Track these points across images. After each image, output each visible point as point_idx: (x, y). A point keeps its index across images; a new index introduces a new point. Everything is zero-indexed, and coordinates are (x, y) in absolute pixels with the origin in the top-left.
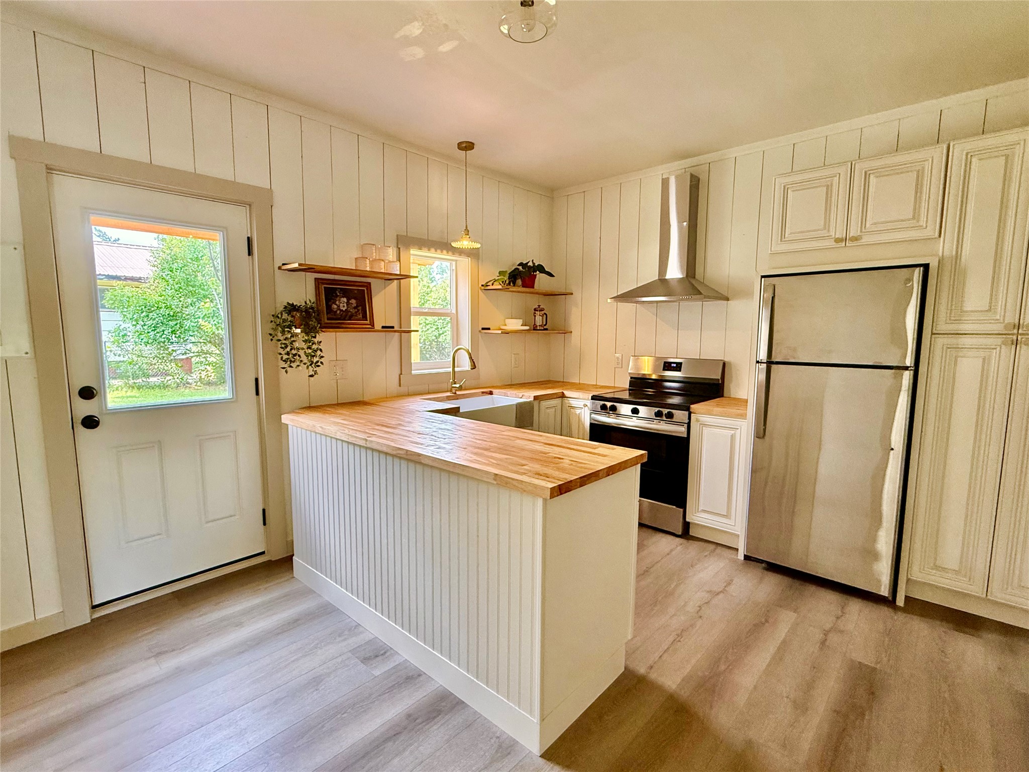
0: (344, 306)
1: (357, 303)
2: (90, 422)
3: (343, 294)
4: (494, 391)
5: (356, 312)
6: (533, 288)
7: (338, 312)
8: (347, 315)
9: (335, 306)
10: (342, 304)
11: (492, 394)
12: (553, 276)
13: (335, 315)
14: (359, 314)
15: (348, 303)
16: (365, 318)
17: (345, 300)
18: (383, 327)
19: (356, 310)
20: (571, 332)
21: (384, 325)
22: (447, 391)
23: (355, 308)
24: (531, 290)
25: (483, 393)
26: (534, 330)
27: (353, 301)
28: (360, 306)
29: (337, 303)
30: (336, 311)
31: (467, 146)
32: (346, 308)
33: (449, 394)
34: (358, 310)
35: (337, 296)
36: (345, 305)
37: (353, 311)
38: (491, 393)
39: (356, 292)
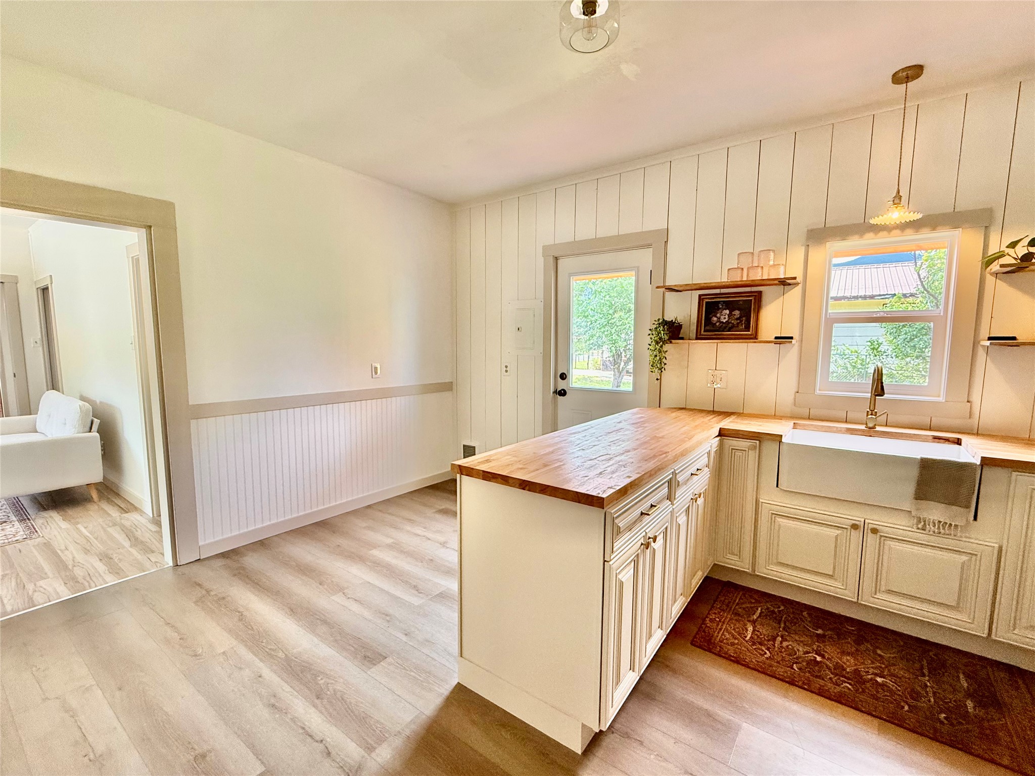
0: (725, 318)
1: (741, 314)
2: (563, 393)
3: (726, 306)
4: (965, 439)
5: (738, 324)
7: (718, 324)
8: (727, 327)
9: (715, 319)
10: (724, 316)
11: (960, 444)
13: (713, 327)
14: (742, 324)
15: (730, 315)
16: (747, 328)
17: (727, 312)
19: (738, 321)
22: (862, 424)
23: (737, 319)
25: (935, 438)
27: (737, 313)
28: (744, 317)
29: (718, 315)
30: (716, 323)
31: (910, 74)
32: (727, 320)
33: (863, 427)
34: (741, 321)
35: (719, 309)
36: (727, 316)
37: (735, 322)
38: (958, 442)
39: (741, 303)
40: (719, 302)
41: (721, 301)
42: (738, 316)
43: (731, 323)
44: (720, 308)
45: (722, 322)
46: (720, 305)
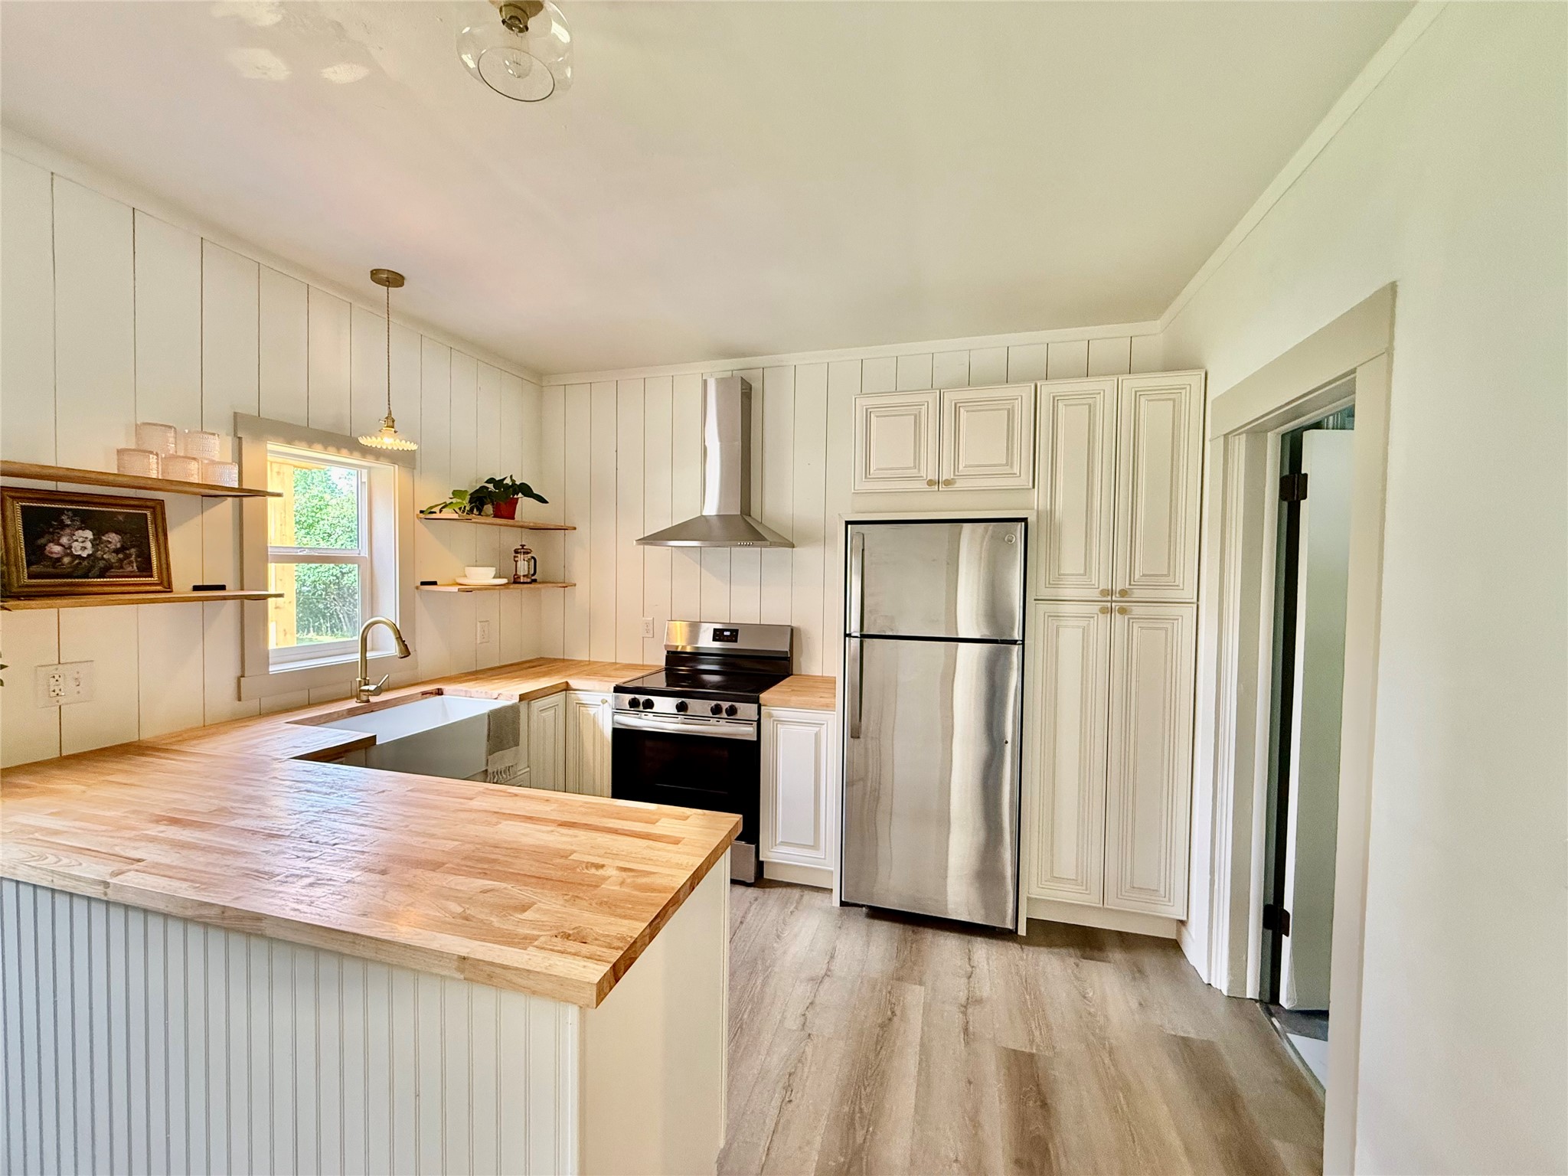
0: (85, 548)
1: (123, 541)
3: (82, 522)
4: (445, 688)
5: (121, 561)
6: (514, 519)
7: (66, 560)
8: (93, 567)
9: (57, 549)
10: (79, 542)
11: (442, 694)
12: (545, 502)
13: (54, 567)
14: (132, 562)
15: (96, 542)
16: (145, 569)
17: (89, 534)
18: (196, 588)
19: (121, 556)
20: (575, 585)
21: (199, 583)
22: (352, 699)
23: (117, 551)
24: (510, 522)
25: (424, 694)
26: (515, 582)
27: (114, 539)
28: (133, 546)
29: (64, 540)
30: (59, 560)
31: (392, 280)
32: (89, 551)
33: (353, 704)
34: (128, 557)
35: (63, 526)
36: (89, 545)
37: (113, 558)
38: (440, 692)
39: (121, 518)
40: (61, 511)
41: (68, 510)
42: (119, 546)
43: (103, 559)
44: (68, 526)
45: (79, 556)
46: (64, 517)
